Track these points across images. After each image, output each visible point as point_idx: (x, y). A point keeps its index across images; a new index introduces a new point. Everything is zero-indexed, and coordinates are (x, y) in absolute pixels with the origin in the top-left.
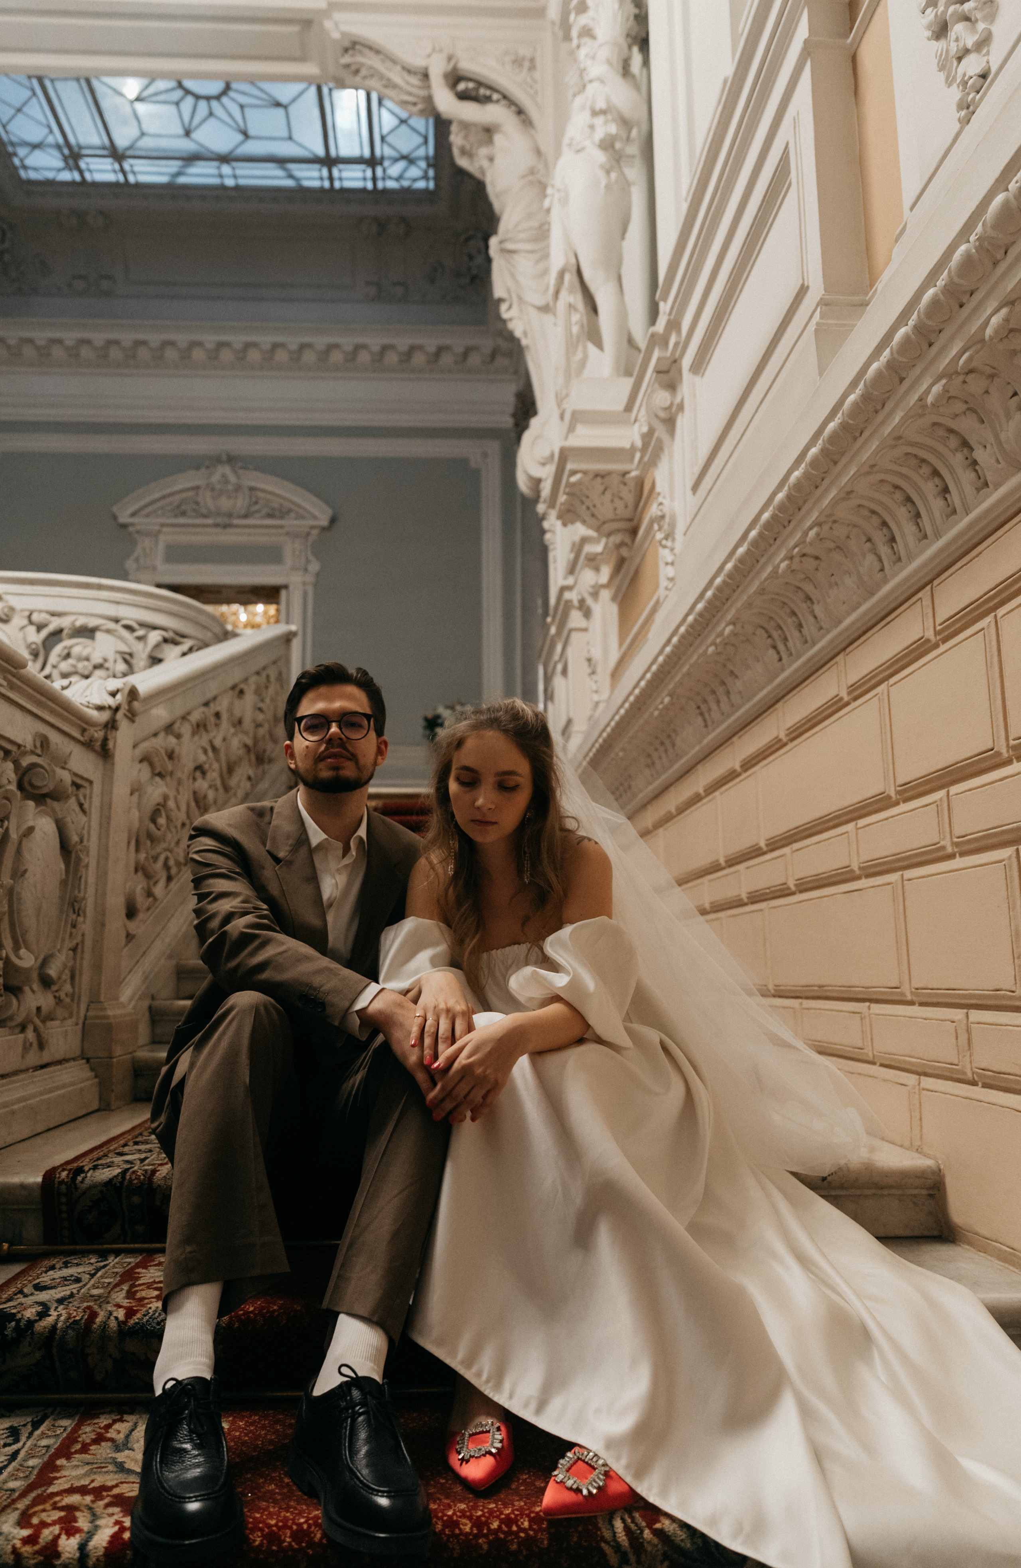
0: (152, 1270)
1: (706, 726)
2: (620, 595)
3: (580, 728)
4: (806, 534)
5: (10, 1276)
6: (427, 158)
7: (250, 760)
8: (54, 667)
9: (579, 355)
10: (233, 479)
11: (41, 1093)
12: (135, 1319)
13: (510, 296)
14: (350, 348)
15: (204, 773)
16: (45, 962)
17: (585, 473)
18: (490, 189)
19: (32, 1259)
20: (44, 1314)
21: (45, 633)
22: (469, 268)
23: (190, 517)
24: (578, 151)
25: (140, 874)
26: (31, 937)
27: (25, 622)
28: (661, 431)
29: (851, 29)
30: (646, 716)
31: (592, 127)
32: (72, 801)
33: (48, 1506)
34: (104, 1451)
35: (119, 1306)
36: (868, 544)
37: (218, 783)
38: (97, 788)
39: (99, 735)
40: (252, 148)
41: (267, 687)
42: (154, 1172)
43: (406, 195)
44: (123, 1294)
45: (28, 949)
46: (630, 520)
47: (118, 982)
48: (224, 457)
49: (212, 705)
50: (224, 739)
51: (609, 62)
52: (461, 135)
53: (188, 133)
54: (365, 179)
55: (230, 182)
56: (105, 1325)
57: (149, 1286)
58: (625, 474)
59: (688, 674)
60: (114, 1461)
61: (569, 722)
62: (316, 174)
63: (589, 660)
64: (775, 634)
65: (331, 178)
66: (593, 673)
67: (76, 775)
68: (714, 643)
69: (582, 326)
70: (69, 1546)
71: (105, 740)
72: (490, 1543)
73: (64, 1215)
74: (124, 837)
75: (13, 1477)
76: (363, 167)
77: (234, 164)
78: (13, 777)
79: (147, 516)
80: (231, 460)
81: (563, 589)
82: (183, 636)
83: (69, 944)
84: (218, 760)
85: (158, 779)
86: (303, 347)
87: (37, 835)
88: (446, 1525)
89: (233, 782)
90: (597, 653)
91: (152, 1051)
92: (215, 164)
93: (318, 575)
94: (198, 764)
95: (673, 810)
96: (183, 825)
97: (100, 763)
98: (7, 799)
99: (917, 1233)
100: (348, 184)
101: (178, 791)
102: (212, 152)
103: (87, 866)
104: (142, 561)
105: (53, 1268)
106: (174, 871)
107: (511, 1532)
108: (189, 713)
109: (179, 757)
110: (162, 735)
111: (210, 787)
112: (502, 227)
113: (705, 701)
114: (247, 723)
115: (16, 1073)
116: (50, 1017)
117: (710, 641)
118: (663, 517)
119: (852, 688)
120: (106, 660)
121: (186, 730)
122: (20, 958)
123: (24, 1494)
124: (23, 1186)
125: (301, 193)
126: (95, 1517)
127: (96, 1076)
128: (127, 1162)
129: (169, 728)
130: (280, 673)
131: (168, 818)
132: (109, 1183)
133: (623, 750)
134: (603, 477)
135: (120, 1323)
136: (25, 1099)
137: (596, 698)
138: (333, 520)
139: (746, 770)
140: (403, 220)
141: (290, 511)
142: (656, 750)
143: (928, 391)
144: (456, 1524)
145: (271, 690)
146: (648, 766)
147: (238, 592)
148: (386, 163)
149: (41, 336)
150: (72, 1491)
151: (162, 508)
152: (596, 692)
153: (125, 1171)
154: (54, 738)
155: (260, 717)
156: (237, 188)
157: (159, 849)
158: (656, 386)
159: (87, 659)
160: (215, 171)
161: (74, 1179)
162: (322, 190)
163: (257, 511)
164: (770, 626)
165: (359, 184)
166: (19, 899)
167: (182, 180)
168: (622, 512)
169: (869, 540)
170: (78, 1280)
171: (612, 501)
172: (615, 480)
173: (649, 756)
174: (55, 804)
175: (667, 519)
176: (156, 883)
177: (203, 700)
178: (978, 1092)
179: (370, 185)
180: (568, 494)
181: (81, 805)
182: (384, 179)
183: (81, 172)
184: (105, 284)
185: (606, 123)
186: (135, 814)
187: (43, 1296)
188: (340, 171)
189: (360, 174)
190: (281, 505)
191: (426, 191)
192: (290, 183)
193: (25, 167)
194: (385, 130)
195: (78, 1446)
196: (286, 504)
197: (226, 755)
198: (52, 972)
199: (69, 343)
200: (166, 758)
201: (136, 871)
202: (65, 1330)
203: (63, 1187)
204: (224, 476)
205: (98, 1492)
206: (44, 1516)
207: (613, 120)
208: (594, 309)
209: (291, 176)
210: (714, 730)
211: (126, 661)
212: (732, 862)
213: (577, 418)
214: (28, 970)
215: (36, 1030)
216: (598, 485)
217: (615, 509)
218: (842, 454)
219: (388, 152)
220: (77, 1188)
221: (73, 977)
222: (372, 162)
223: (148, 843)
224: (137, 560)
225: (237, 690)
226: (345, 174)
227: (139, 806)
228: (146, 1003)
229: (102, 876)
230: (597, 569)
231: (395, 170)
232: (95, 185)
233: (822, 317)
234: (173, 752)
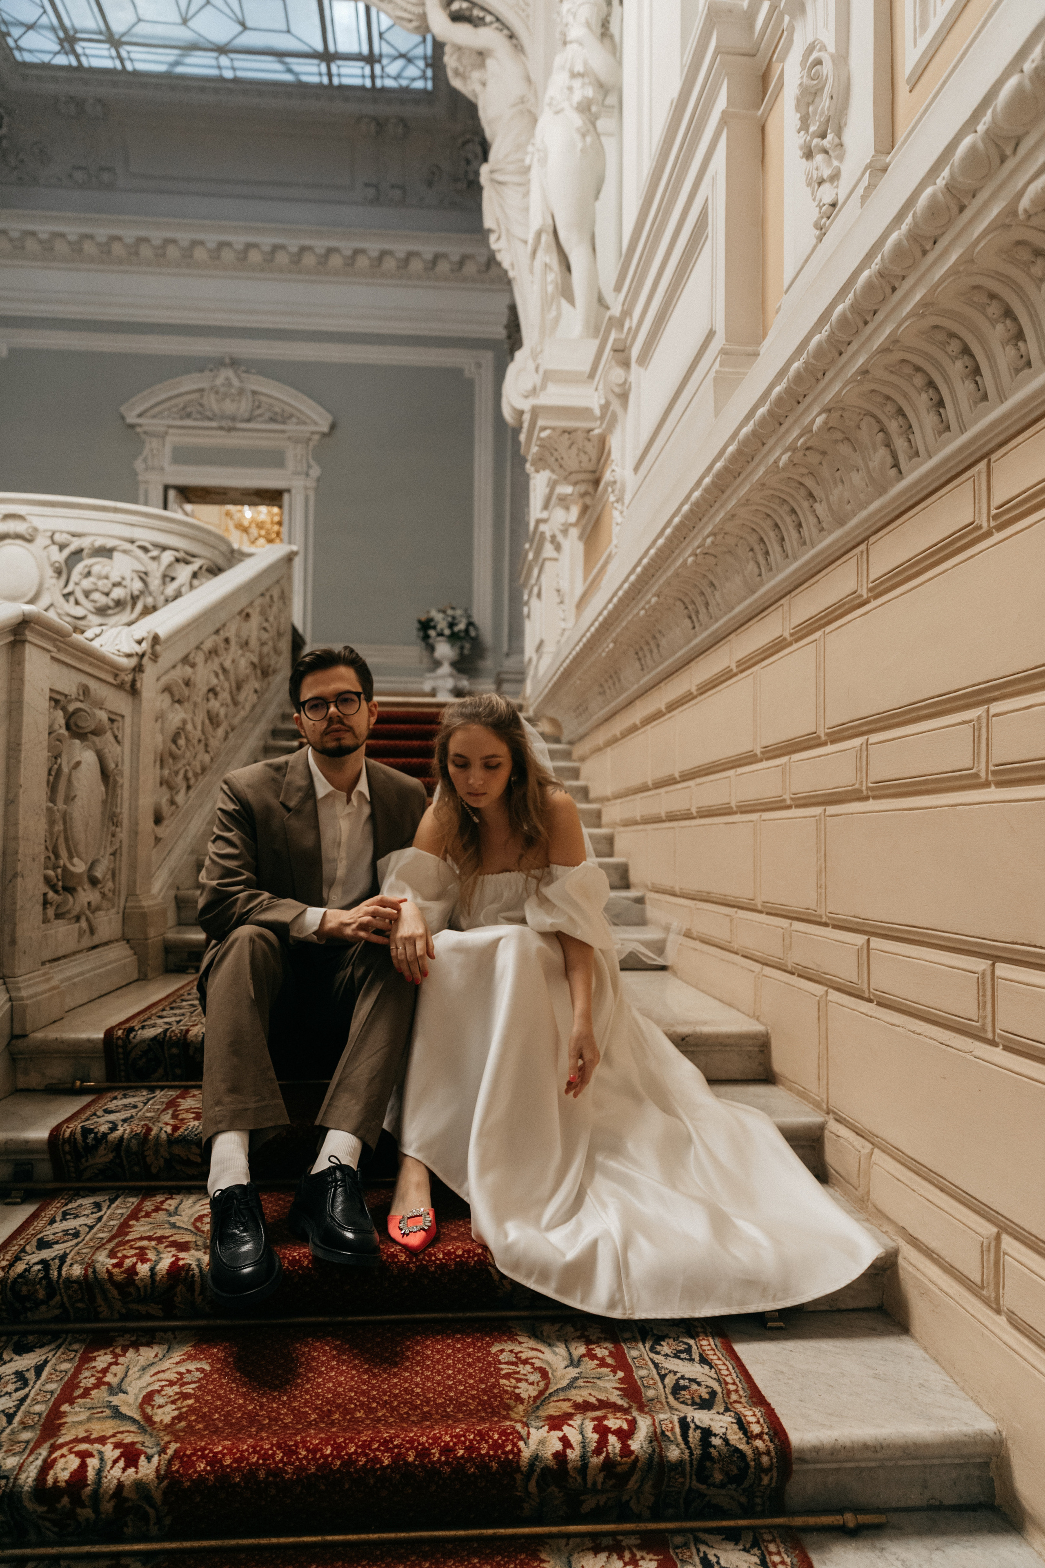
0: (189, 1100)
1: (643, 669)
2: (586, 536)
3: (549, 648)
4: (705, 539)
5: (85, 1103)
6: (425, 58)
7: (256, 675)
8: (77, 584)
9: (554, 313)
10: (235, 382)
11: (94, 969)
12: (179, 1132)
13: (499, 226)
14: (349, 253)
15: (216, 694)
16: (92, 867)
17: (553, 429)
18: (481, 114)
19: (99, 1092)
20: (114, 1128)
21: (66, 552)
22: (466, 172)
23: (196, 419)
24: (557, 113)
25: (164, 787)
26: (81, 848)
27: (49, 542)
28: (615, 405)
29: (763, 100)
30: (596, 655)
31: (570, 89)
32: (109, 735)
33: (126, 1247)
34: (161, 1216)
35: (167, 1124)
36: (751, 553)
37: (229, 701)
38: (128, 720)
39: (128, 678)
40: (249, 39)
41: (270, 606)
42: (188, 1031)
43: (404, 95)
44: (169, 1116)
45: (79, 857)
46: (594, 472)
47: (150, 877)
48: (227, 360)
49: (222, 632)
50: (233, 661)
51: (588, 25)
52: (455, 57)
53: (185, 21)
54: (363, 76)
55: (228, 74)
56: (158, 1137)
57: (187, 1111)
58: (590, 430)
59: (626, 628)
60: (169, 1222)
61: (541, 643)
62: (315, 69)
63: (558, 591)
64: (690, 607)
65: (330, 75)
66: (562, 602)
67: (110, 712)
68: (643, 608)
69: (557, 284)
70: (143, 1269)
71: (134, 682)
72: (417, 1267)
73: (122, 1062)
74: (152, 757)
75: (101, 1230)
76: (361, 64)
77: (233, 56)
78: (62, 722)
79: (154, 417)
80: (234, 363)
81: (538, 522)
82: (194, 556)
83: (110, 850)
84: (227, 679)
85: (177, 706)
86: (303, 249)
87: (83, 766)
88: (388, 1256)
89: (241, 698)
90: (565, 585)
91: (178, 932)
92: (215, 54)
93: (318, 480)
94: (211, 686)
95: (618, 734)
96: (200, 741)
97: (129, 699)
98: (59, 740)
99: (750, 1077)
100: (346, 81)
101: (194, 712)
102: (211, 43)
103: (122, 786)
104: (150, 463)
105: (115, 1098)
106: (192, 781)
107: (430, 1260)
108: (202, 643)
109: (194, 685)
110: (179, 666)
111: (222, 705)
112: (493, 155)
113: (642, 649)
114: (254, 643)
115: (75, 953)
116: (98, 908)
117: (641, 606)
118: (615, 482)
119: (739, 663)
120: (123, 579)
121: (199, 658)
122: (74, 865)
123: (110, 1240)
124: (89, 1041)
125: (301, 88)
126: (159, 1253)
127: (135, 954)
128: (166, 1023)
129: (185, 660)
130: (283, 592)
131: (188, 740)
132: (155, 1038)
133: (580, 679)
134: (569, 433)
135: (168, 1135)
136: (82, 974)
137: (563, 625)
138: (333, 427)
139: (669, 712)
140: (402, 120)
141: (291, 416)
142: (607, 681)
143: (779, 458)
144: (396, 1256)
145: (275, 609)
146: (600, 694)
147: (243, 494)
148: (385, 61)
149: (44, 229)
150: (142, 1238)
151: (169, 409)
152: (564, 620)
153: (166, 1030)
154: (93, 685)
155: (265, 636)
156: (236, 80)
157: (180, 765)
158: (613, 363)
159: (107, 578)
160: (213, 62)
161: (128, 1035)
162: (320, 85)
163: (260, 416)
164: (687, 600)
165: (358, 82)
166: (71, 819)
167: (180, 70)
168: (586, 465)
169: (752, 550)
170: (135, 1107)
171: (578, 455)
172: (580, 436)
173: (601, 685)
174: (96, 739)
175: (618, 486)
176: (177, 793)
177: (213, 629)
178: (794, 980)
179: (368, 83)
180: (540, 446)
181: (116, 737)
182: (382, 77)
183: (77, 57)
184: (106, 177)
185: (583, 86)
186: (159, 738)
187: (112, 1117)
188: (339, 67)
189: (359, 72)
190: (283, 410)
191: (425, 91)
192: (289, 77)
193: (19, 49)
194: (383, 28)
195: (143, 1214)
196: (288, 409)
197: (236, 674)
198: (98, 873)
199: (72, 238)
200: (183, 686)
201: (161, 784)
202: (130, 1140)
203: (120, 1042)
204: (227, 379)
205: (160, 1239)
206: (125, 1252)
207: (590, 83)
208: (569, 269)
209: (290, 71)
210: (649, 673)
211: (141, 579)
212: (658, 785)
213: (548, 377)
214: (80, 875)
215: (88, 920)
216: (565, 439)
217: (580, 462)
218: (728, 486)
219: (386, 49)
220: (130, 1042)
221: (113, 875)
222: (371, 59)
223: (171, 761)
224: (145, 460)
225: (244, 614)
226: (343, 71)
227: (162, 731)
228: (172, 893)
229: (135, 793)
230: (567, 508)
231: (393, 68)
232: (92, 70)
233: (721, 365)
234: (189, 680)
